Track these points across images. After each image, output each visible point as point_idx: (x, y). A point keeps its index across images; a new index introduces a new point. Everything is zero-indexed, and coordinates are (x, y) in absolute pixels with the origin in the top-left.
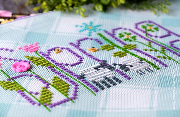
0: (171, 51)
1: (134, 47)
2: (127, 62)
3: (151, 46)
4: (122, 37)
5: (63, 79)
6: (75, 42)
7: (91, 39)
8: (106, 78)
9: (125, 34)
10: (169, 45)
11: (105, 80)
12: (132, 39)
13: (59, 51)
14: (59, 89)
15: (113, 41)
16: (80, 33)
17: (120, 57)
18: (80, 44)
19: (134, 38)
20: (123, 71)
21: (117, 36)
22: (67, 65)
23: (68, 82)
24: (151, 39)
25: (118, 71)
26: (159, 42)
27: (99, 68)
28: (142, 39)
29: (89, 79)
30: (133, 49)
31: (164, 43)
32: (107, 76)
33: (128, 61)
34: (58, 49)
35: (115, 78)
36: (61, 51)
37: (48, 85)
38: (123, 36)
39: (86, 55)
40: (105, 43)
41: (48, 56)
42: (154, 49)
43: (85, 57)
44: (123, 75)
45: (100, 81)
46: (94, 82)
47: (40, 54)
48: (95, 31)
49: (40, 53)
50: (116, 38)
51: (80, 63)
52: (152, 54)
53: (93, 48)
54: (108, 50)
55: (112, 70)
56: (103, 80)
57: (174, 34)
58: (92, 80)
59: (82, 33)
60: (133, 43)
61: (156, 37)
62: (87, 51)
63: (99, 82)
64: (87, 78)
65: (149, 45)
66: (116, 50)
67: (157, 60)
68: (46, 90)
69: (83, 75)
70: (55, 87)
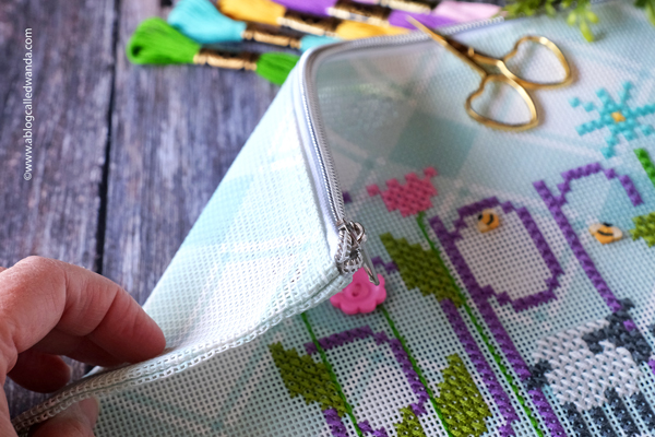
5: (478, 378)
6: (555, 182)
7: (612, 174)
8: (612, 395)
11: (608, 408)
14: (453, 427)
16: (579, 138)
18: (569, 195)
22: (503, 299)
23: (489, 400)
27: (601, 343)
29: (559, 392)
32: (617, 389)
35: (640, 400)
39: (578, 255)
40: (653, 202)
41: (449, 239)
43: (572, 265)
45: (589, 407)
46: (571, 410)
47: (430, 230)
48: (630, 138)
49: (433, 223)
51: (548, 298)
53: (606, 230)
54: (653, 243)
55: (640, 362)
56: (600, 405)
58: (566, 399)
59: (588, 136)
62: (585, 239)
63: (587, 415)
64: (552, 386)
68: (414, 427)
69: (543, 367)
70: (444, 417)
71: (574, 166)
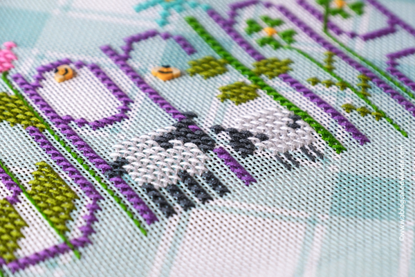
0: (387, 88)
1: (284, 68)
2: (254, 122)
3: (330, 70)
4: (256, 34)
5: (64, 175)
6: (119, 45)
7: (167, 36)
8: (184, 175)
9: (263, 24)
10: (385, 68)
11: (182, 184)
12: (283, 42)
13: (70, 73)
14: (45, 208)
15: (226, 46)
16: (137, 14)
17: (238, 103)
18: (132, 53)
19: (289, 36)
20: (236, 155)
21: (242, 28)
22: (82, 123)
23: (75, 187)
24: (337, 41)
25: (222, 152)
26: (357, 55)
27: (171, 141)
28: (311, 41)
29: (136, 178)
30: (278, 75)
31: (370, 59)
32: (188, 171)
33: (257, 119)
34: (66, 66)
35: (210, 177)
36: (75, 74)
37: (17, 193)
38: (258, 29)
39: (144, 89)
40: (205, 51)
41: (33, 89)
42: (338, 78)
43: (139, 96)
44: (235, 166)
45: (165, 185)
46: (149, 188)
47: (14, 83)
48: (180, 11)
49: (16, 79)
50: (237, 36)
51: (120, 119)
52: (331, 96)
53: (165, 70)
54: (208, 77)
55: (206, 151)
56: (175, 183)
57: (406, 27)
58: (144, 181)
59: (144, 13)
60: (282, 55)
61: (353, 35)
62: (149, 79)
63: (164, 191)
64: (130, 174)
65: (326, 65)
66: (232, 77)
67: (342, 120)
68: (9, 212)
69: (121, 162)
70: (36, 202)
71: (134, 33)
